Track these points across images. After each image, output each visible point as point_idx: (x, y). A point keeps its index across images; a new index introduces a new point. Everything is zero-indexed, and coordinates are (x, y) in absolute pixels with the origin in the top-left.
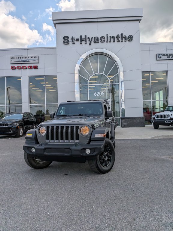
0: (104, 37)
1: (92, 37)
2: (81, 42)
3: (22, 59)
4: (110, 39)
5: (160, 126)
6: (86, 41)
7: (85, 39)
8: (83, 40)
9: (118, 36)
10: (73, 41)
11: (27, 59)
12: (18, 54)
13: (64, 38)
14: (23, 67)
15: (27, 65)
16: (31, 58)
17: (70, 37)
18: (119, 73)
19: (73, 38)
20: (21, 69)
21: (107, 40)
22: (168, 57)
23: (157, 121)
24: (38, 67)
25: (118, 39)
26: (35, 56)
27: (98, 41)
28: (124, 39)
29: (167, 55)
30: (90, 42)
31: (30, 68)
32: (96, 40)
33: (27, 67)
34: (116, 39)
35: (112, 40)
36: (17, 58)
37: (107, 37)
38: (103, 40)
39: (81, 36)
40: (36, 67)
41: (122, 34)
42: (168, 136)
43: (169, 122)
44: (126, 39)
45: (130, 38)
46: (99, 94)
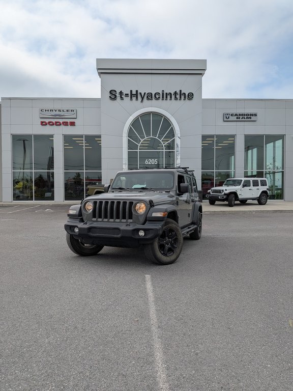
0: (159, 93)
1: (145, 93)
2: (131, 98)
3: (54, 113)
4: (166, 96)
5: (217, 203)
6: (137, 98)
7: (137, 94)
8: (134, 95)
9: (176, 93)
10: (121, 97)
11: (62, 113)
12: (50, 106)
13: (111, 92)
14: (56, 122)
15: (61, 121)
16: (67, 111)
17: (118, 92)
18: (175, 138)
19: (121, 93)
20: (53, 125)
21: (163, 97)
22: (237, 118)
23: (212, 196)
24: (76, 124)
25: (176, 97)
26: (72, 109)
27: (152, 98)
28: (183, 97)
29: (236, 115)
30: (143, 98)
31: (66, 124)
32: (150, 96)
33: (61, 123)
34: (173, 97)
35: (169, 97)
36: (48, 111)
37: (163, 94)
38: (157, 96)
39: (131, 91)
40: (73, 124)
41: (181, 91)
42: (215, 211)
43: (222, 197)
44: (185, 98)
45: (190, 96)
46: (151, 162)
